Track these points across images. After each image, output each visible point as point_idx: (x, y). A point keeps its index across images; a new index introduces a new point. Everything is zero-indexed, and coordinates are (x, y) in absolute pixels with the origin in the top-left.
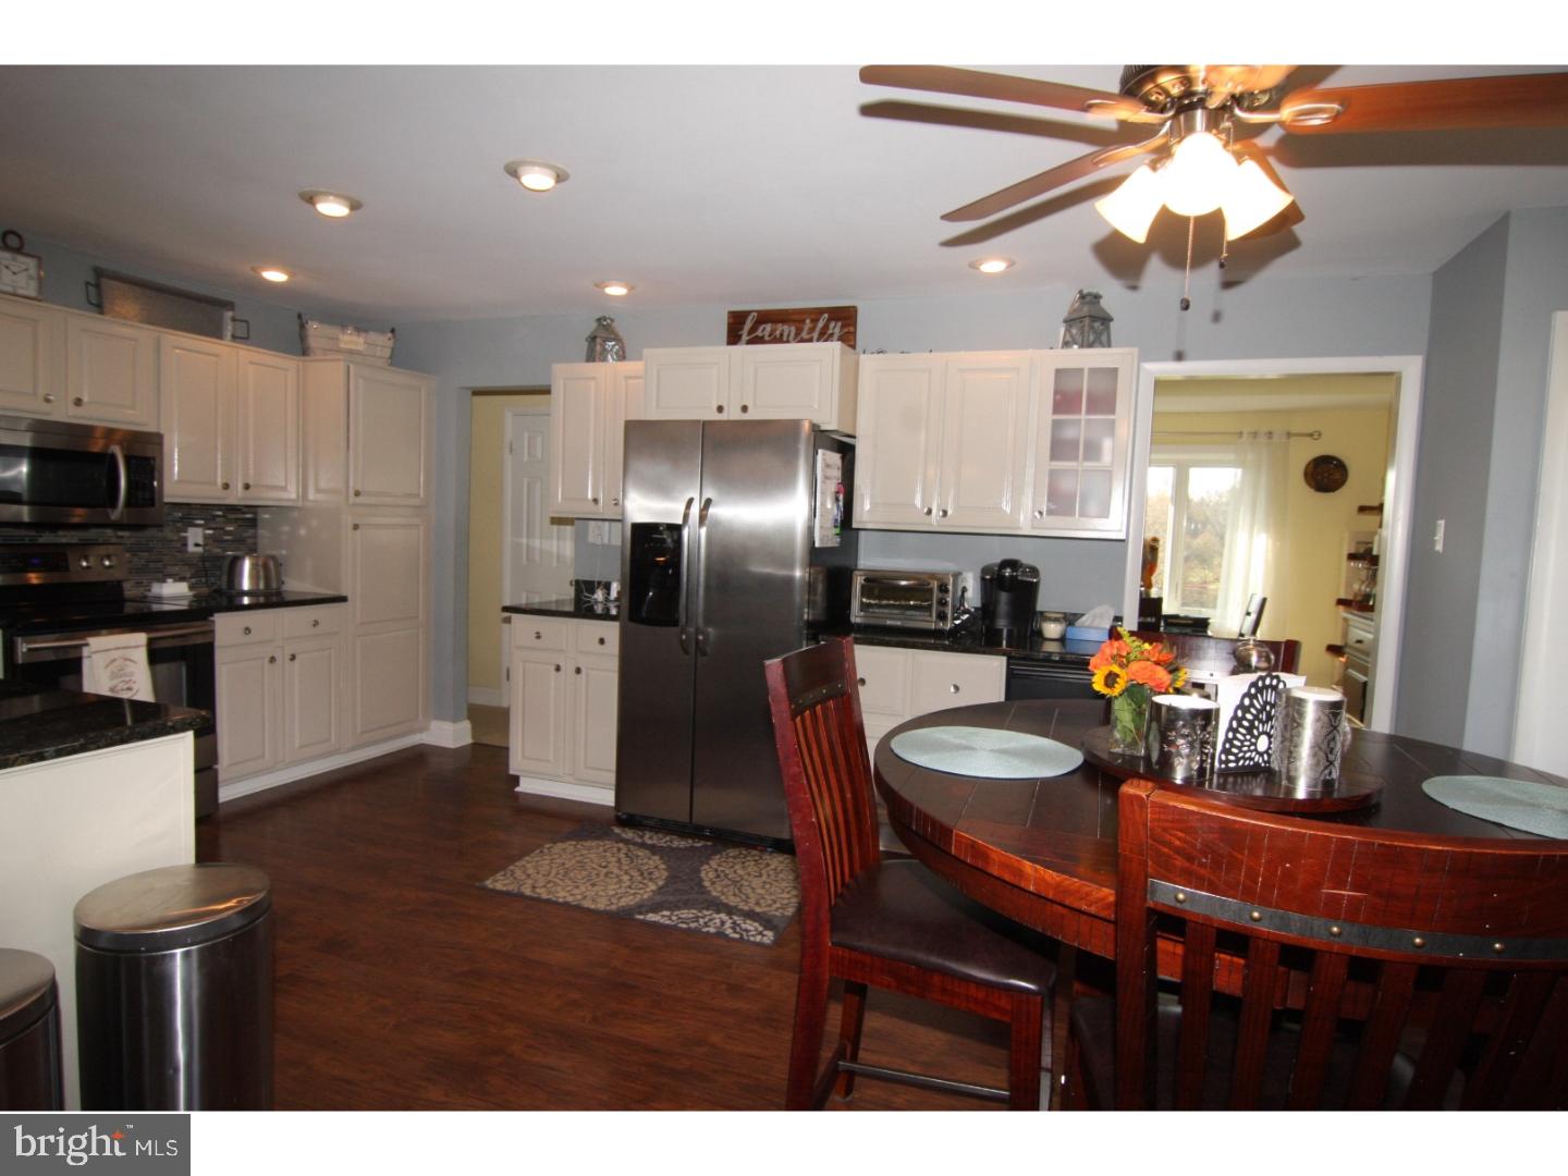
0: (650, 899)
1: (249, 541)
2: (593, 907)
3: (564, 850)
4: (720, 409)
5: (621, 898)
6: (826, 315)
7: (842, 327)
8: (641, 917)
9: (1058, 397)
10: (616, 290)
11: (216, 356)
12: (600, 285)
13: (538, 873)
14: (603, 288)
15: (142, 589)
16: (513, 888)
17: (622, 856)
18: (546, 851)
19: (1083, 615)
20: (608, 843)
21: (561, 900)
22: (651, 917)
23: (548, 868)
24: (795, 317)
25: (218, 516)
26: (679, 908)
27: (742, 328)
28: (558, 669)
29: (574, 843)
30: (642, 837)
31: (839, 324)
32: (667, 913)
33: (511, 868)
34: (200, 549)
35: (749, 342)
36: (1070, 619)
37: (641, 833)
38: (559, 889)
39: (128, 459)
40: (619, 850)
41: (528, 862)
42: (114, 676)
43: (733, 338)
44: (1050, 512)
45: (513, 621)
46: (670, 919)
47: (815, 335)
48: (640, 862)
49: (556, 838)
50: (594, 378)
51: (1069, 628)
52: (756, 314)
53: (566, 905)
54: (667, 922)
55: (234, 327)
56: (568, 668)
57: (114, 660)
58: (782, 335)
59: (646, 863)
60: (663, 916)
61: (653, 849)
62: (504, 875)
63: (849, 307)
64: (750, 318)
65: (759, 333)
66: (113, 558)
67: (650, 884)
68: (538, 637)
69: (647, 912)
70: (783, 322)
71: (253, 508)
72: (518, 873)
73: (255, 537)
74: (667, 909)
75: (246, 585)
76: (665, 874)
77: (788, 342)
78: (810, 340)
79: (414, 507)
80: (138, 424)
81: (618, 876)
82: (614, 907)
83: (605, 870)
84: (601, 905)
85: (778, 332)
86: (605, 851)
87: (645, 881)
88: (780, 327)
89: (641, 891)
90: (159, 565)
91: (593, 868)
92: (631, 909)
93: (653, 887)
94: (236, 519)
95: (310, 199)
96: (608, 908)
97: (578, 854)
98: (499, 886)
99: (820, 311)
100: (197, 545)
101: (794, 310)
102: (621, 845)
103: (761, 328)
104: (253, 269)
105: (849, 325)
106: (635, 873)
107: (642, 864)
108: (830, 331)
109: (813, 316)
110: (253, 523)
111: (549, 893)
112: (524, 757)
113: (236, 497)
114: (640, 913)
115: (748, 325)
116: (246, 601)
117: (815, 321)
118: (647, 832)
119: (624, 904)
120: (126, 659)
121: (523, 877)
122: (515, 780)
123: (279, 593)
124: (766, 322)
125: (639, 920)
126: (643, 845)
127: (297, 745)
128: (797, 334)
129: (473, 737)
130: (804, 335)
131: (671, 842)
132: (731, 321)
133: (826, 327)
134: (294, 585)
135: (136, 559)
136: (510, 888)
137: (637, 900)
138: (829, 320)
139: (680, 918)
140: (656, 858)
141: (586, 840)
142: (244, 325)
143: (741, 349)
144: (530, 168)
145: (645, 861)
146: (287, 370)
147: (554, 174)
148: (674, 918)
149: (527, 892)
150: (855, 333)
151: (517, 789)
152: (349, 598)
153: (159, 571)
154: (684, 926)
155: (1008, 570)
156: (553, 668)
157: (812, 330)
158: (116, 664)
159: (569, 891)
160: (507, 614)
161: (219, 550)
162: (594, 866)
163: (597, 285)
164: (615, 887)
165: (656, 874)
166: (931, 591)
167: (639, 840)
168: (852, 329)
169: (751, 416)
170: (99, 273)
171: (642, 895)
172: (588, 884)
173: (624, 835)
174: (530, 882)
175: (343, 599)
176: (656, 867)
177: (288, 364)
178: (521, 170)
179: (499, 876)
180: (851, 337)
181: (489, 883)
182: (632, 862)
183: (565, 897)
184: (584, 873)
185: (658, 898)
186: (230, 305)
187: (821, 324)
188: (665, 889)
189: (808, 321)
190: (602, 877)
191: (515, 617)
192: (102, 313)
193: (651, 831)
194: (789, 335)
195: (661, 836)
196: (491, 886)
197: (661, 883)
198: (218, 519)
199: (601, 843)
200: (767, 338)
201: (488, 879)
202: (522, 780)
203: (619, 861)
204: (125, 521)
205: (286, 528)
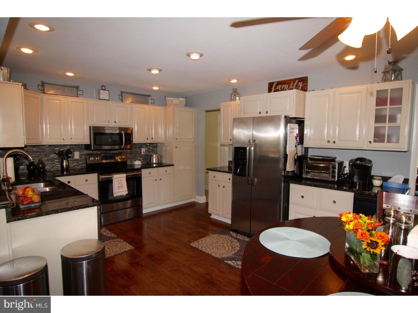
0: (231, 256)
1: (155, 151)
2: (214, 256)
3: (215, 237)
4: (260, 113)
5: (223, 254)
6: (298, 80)
7: (303, 83)
8: (226, 262)
9: (378, 100)
10: (234, 81)
11: (145, 108)
12: (230, 80)
13: (205, 243)
14: (230, 81)
15: (132, 163)
16: (197, 247)
17: (229, 241)
18: (210, 236)
19: (391, 177)
20: (227, 236)
21: (207, 252)
22: (229, 262)
23: (208, 241)
24: (288, 82)
25: (149, 145)
26: (238, 261)
27: (273, 87)
28: (219, 186)
29: (218, 235)
30: (237, 236)
31: (302, 82)
32: (234, 262)
33: (199, 240)
34: (144, 153)
35: (274, 91)
36: (385, 179)
37: (237, 235)
38: (208, 249)
39: (125, 134)
40: (229, 239)
41: (204, 239)
42: (119, 184)
43: (270, 91)
44: (375, 141)
45: (209, 173)
46: (234, 264)
47: (294, 87)
48: (233, 243)
49: (214, 232)
50: (230, 106)
51: (384, 182)
52: (276, 83)
53: (208, 254)
54: (233, 265)
55: (151, 101)
56: (221, 187)
57: (119, 180)
58: (284, 88)
59: (235, 245)
60: (232, 262)
61: (238, 240)
62: (196, 242)
63: (305, 77)
64: (274, 84)
65: (277, 88)
66: (124, 156)
67: (233, 251)
68: (214, 177)
69: (229, 260)
70: (284, 84)
71: (156, 143)
72: (200, 242)
73: (157, 150)
74: (234, 260)
75: (154, 162)
76: (239, 249)
77: (286, 90)
78: (293, 89)
79: (192, 142)
80: (128, 126)
81: (225, 247)
82: (220, 257)
83: (222, 245)
84: (217, 256)
85: (283, 87)
86: (225, 239)
87: (232, 250)
88: (283, 86)
89: (230, 253)
90: (135, 157)
91: (220, 244)
92: (224, 258)
93: (233, 252)
94: (152, 146)
95: (150, 70)
96: (218, 257)
97: (218, 238)
98: (194, 246)
99: (296, 79)
100: (144, 152)
101: (288, 80)
102: (230, 238)
103: (278, 87)
104: (151, 87)
105: (305, 82)
106: (230, 247)
107: (233, 244)
108: (299, 85)
109: (293, 81)
110: (156, 147)
111: (205, 249)
112: (211, 209)
113: (149, 141)
114: (226, 260)
115: (274, 86)
116: (155, 165)
117: (294, 83)
118: (239, 234)
119: (223, 256)
120: (122, 180)
121: (201, 243)
122: (210, 215)
123: (161, 163)
124: (279, 85)
125: (225, 262)
126: (236, 239)
127: (162, 201)
128: (288, 87)
129: (206, 201)
130: (291, 87)
131: (245, 238)
132: (269, 85)
133: (297, 84)
134: (165, 161)
135: (130, 156)
136: (196, 246)
137: (227, 256)
138: (299, 82)
139: (237, 264)
140: (238, 243)
141: (221, 235)
142: (153, 100)
143: (272, 94)
144: (192, 54)
145: (235, 243)
146: (161, 110)
147: (200, 55)
148: (235, 264)
149: (200, 248)
150: (307, 85)
151: (211, 217)
152: (175, 165)
153: (135, 158)
154: (237, 267)
155: (359, 162)
156: (218, 185)
157: (293, 86)
158: (119, 181)
159: (210, 250)
160: (207, 171)
161: (149, 153)
162: (220, 243)
163: (229, 80)
164: (223, 250)
165: (236, 248)
166: (329, 168)
167: (236, 237)
168: (306, 84)
169: (269, 114)
170: (122, 92)
171: (229, 254)
172: (217, 248)
173: (232, 234)
174: (202, 245)
175: (173, 165)
176: (237, 246)
177: (162, 109)
178: (190, 55)
179: (195, 242)
180: (306, 86)
181: (192, 244)
182: (231, 243)
183: (209, 252)
184: (217, 245)
185: (234, 256)
186: (149, 96)
187: (296, 83)
188: (237, 254)
189: (292, 83)
190: (221, 247)
191: (210, 172)
192: (122, 102)
193: (240, 234)
194: (286, 88)
195: (242, 236)
196: (192, 245)
197: (236, 251)
198: (148, 146)
199: (225, 236)
200: (279, 89)
201: (192, 243)
202: (212, 215)
203: (227, 243)
204: (125, 148)
205: (164, 148)
